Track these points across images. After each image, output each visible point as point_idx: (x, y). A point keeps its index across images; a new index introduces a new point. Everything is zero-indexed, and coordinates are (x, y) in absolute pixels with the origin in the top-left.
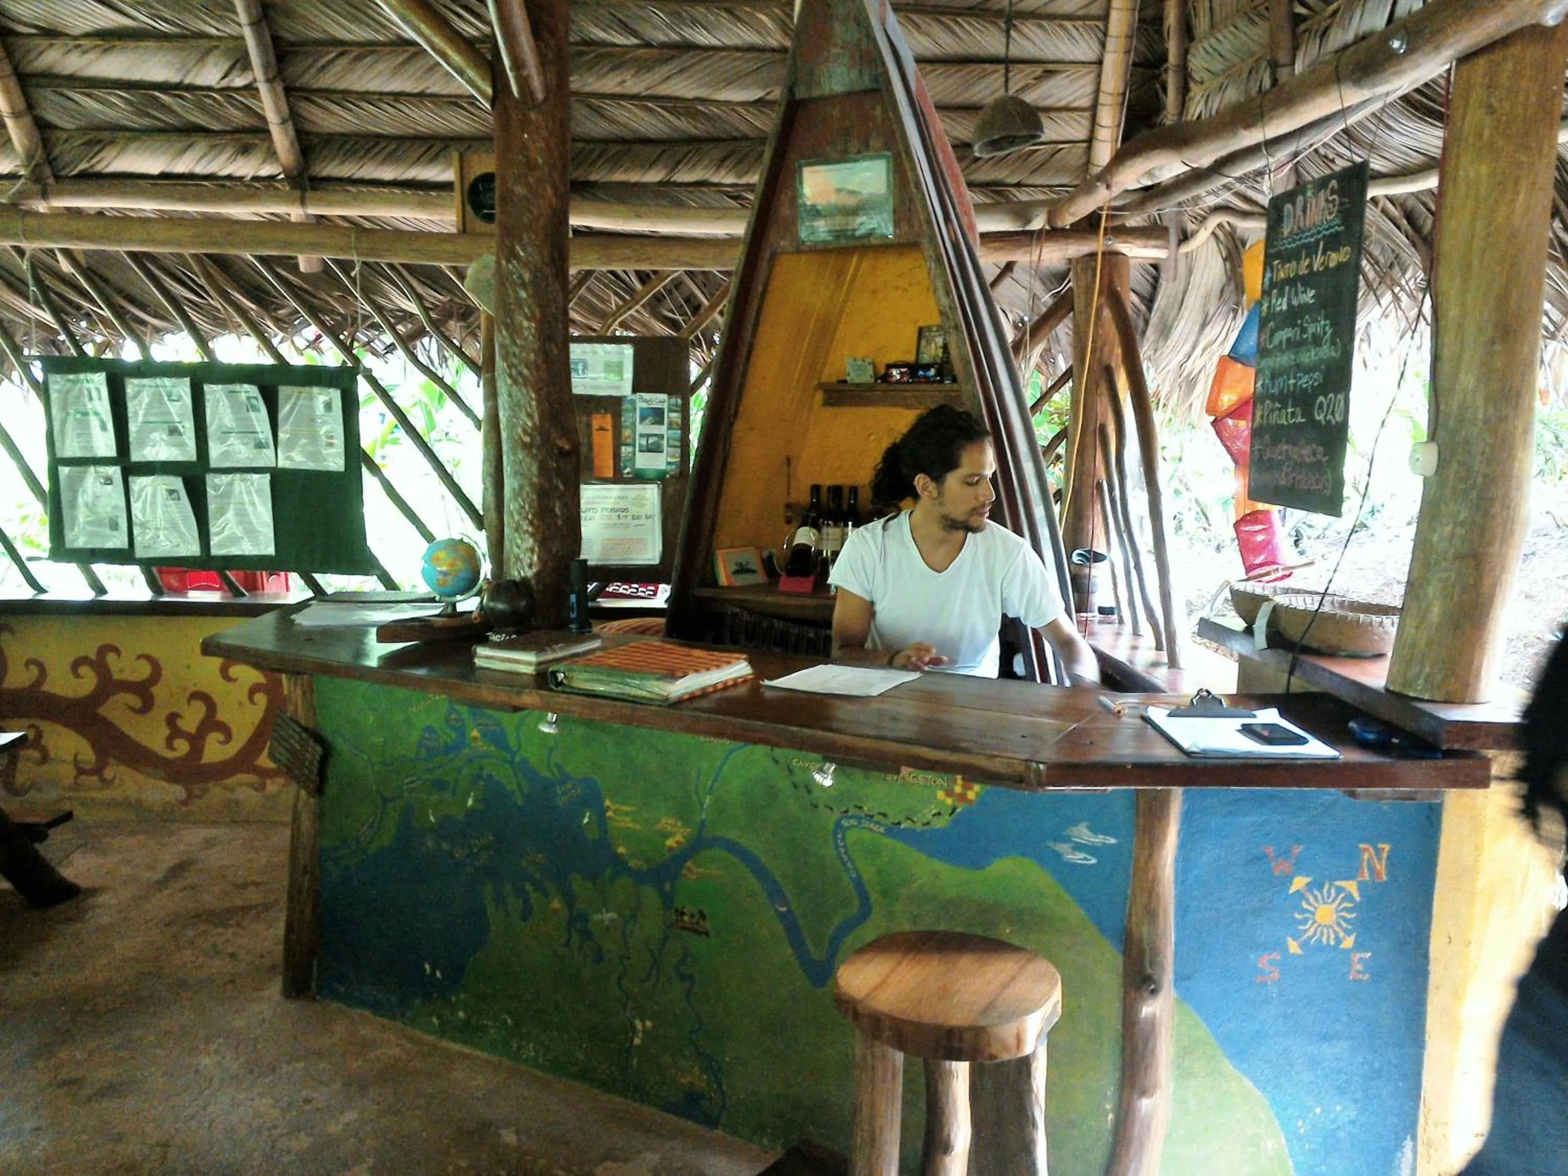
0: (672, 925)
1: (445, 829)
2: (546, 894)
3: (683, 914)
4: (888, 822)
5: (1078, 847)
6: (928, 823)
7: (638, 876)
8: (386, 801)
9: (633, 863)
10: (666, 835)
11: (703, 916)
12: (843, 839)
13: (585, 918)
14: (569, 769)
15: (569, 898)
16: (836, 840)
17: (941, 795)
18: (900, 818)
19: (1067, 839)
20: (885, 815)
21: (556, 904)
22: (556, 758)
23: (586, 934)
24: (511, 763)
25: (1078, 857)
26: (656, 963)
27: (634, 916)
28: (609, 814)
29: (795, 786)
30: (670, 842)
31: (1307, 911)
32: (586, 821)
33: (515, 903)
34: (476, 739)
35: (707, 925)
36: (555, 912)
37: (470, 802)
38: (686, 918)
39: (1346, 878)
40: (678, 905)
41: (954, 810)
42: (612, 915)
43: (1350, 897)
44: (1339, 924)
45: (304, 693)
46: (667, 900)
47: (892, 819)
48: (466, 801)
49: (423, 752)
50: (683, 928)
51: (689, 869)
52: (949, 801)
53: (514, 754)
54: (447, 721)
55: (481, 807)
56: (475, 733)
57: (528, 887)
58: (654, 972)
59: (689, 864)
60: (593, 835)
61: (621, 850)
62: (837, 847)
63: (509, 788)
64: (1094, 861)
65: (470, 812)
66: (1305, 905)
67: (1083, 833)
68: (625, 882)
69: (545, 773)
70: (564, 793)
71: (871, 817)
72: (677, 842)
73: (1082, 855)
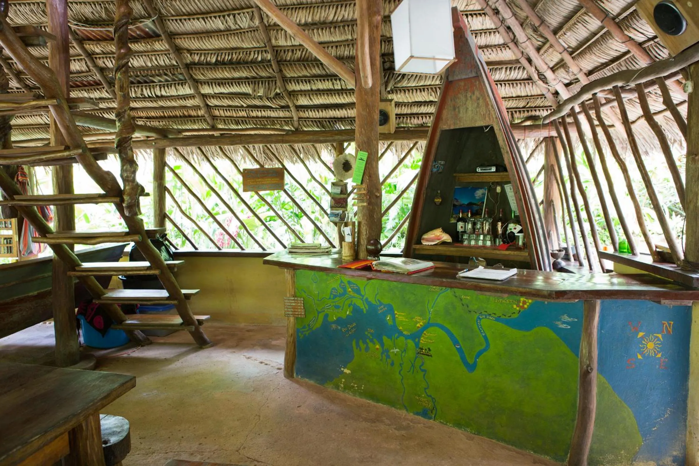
0: (418, 353)
1: (339, 321)
2: (374, 343)
3: (422, 349)
4: (496, 316)
5: (564, 323)
6: (510, 316)
7: (407, 337)
8: (319, 313)
9: (405, 333)
10: (417, 322)
11: (429, 350)
12: (480, 323)
13: (387, 351)
14: (382, 301)
15: (382, 345)
16: (477, 323)
17: (515, 306)
18: (501, 315)
19: (559, 320)
20: (495, 314)
21: (377, 346)
22: (378, 297)
23: (388, 356)
24: (362, 299)
25: (563, 326)
26: (413, 366)
27: (405, 350)
28: (397, 316)
29: (463, 305)
30: (418, 325)
31: (644, 344)
32: (388, 318)
33: (363, 346)
34: (350, 291)
35: (431, 353)
36: (377, 349)
37: (348, 313)
38: (424, 351)
39: (658, 333)
40: (421, 346)
41: (520, 311)
42: (397, 350)
43: (659, 339)
44: (656, 349)
45: (292, 277)
46: (417, 345)
47: (498, 315)
48: (346, 312)
49: (332, 296)
50: (423, 354)
51: (425, 334)
52: (518, 309)
53: (363, 296)
54: (340, 286)
55: (351, 314)
56: (350, 290)
57: (368, 341)
58: (412, 369)
59: (425, 332)
60: (390, 323)
61: (401, 328)
62: (478, 325)
63: (361, 308)
64: (569, 327)
65: (348, 316)
66: (643, 342)
67: (566, 318)
68: (402, 338)
69: (374, 302)
70: (381, 309)
71: (490, 315)
72: (421, 325)
73: (565, 325)
